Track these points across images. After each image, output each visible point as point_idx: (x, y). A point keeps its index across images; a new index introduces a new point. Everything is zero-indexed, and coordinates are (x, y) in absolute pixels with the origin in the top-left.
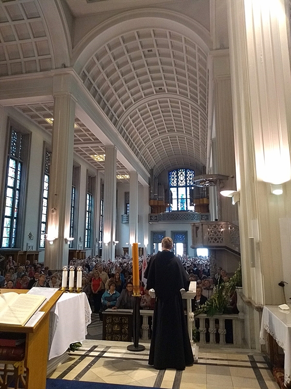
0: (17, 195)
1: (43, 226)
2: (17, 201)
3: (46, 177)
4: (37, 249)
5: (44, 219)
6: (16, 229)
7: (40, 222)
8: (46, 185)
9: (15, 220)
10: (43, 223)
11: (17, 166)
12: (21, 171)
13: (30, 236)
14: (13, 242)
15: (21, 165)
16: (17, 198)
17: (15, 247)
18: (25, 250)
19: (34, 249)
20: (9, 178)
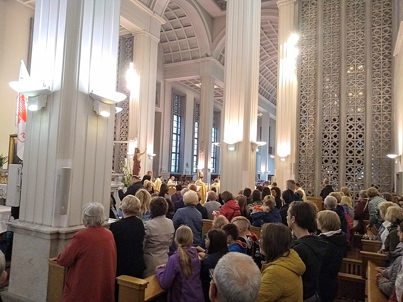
0: (179, 138)
1: (195, 157)
2: (178, 142)
3: (196, 123)
4: (191, 174)
5: (195, 153)
6: (179, 160)
7: (193, 155)
8: (196, 129)
9: (178, 155)
10: (195, 156)
11: (178, 119)
12: (180, 122)
13: (187, 165)
14: (177, 169)
15: (181, 118)
16: (179, 140)
17: (178, 172)
18: (184, 174)
19: (190, 174)
20: (174, 128)
